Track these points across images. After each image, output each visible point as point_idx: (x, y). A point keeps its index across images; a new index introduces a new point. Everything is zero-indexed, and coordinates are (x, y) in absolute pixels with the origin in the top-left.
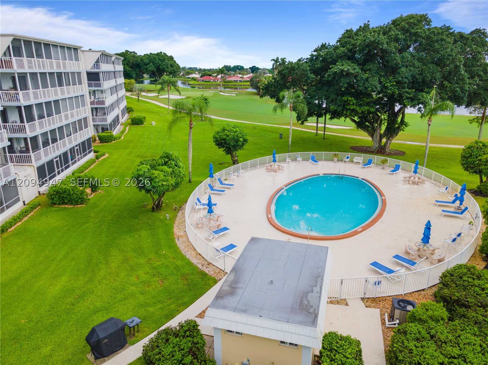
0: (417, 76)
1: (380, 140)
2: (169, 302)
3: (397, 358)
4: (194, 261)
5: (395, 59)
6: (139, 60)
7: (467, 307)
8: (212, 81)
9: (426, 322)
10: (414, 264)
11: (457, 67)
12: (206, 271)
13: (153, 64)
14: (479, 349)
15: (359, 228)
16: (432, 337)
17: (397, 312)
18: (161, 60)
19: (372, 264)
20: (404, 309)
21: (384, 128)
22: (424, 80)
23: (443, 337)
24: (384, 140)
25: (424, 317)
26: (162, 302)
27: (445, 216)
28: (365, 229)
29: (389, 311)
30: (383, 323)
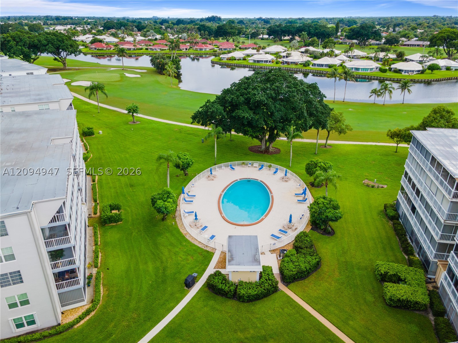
0: (284, 117)
1: (266, 144)
2: (200, 265)
3: (282, 269)
4: (200, 246)
5: (272, 109)
6: (36, 41)
7: (302, 249)
8: (105, 49)
9: (290, 256)
10: (286, 232)
11: (303, 112)
12: (207, 249)
13: (52, 45)
14: (304, 262)
15: (263, 217)
16: (291, 261)
17: (281, 254)
18: (59, 41)
19: (271, 235)
20: (283, 253)
21: (267, 137)
22: (287, 118)
23: (294, 260)
24: (268, 144)
25: (289, 255)
26: (198, 266)
27: (299, 203)
28: (266, 216)
29: (279, 254)
30: (277, 259)
